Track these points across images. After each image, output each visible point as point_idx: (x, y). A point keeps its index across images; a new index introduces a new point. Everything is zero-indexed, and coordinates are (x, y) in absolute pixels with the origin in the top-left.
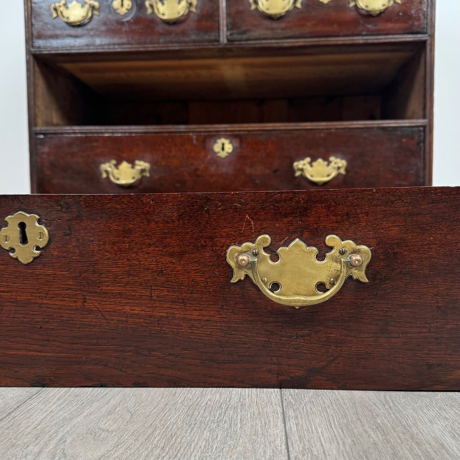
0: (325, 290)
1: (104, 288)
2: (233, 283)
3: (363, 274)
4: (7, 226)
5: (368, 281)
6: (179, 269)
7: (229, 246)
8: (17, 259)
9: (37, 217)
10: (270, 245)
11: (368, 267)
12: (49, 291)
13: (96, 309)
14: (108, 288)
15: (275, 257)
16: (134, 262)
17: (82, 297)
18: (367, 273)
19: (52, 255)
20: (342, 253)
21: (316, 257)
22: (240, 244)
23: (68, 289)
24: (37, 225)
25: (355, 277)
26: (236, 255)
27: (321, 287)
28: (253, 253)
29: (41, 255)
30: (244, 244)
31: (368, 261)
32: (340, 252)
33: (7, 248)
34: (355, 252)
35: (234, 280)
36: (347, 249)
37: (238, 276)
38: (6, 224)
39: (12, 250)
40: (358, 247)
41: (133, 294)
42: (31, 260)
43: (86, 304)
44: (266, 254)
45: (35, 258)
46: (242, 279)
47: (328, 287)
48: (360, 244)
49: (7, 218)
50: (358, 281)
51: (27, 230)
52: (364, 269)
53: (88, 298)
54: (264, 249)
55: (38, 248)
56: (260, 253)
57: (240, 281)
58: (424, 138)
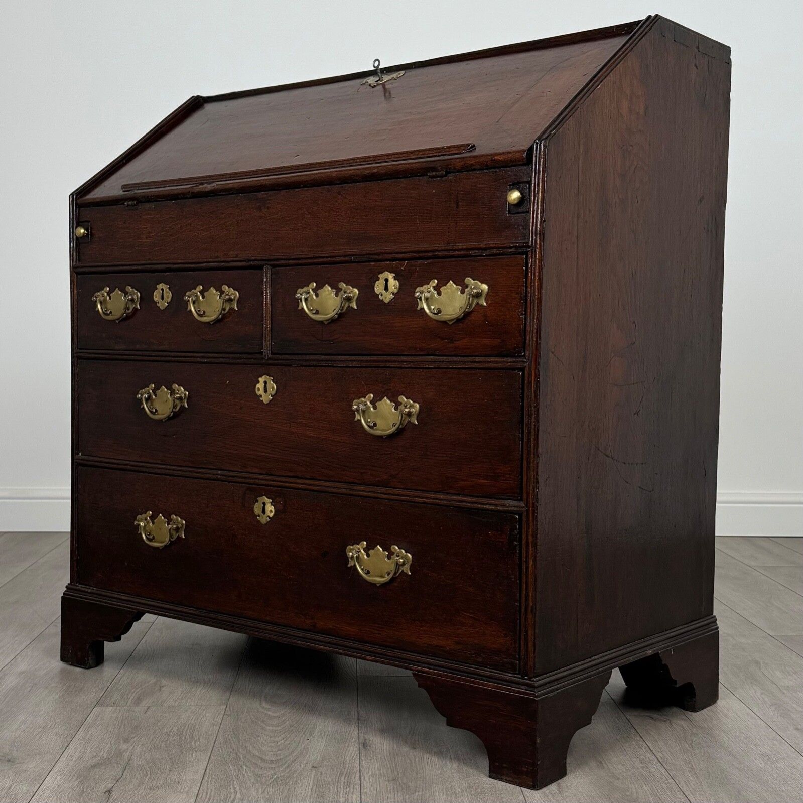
24: (272, 382)
42: (268, 402)
45: (270, 401)
58: (520, 533)
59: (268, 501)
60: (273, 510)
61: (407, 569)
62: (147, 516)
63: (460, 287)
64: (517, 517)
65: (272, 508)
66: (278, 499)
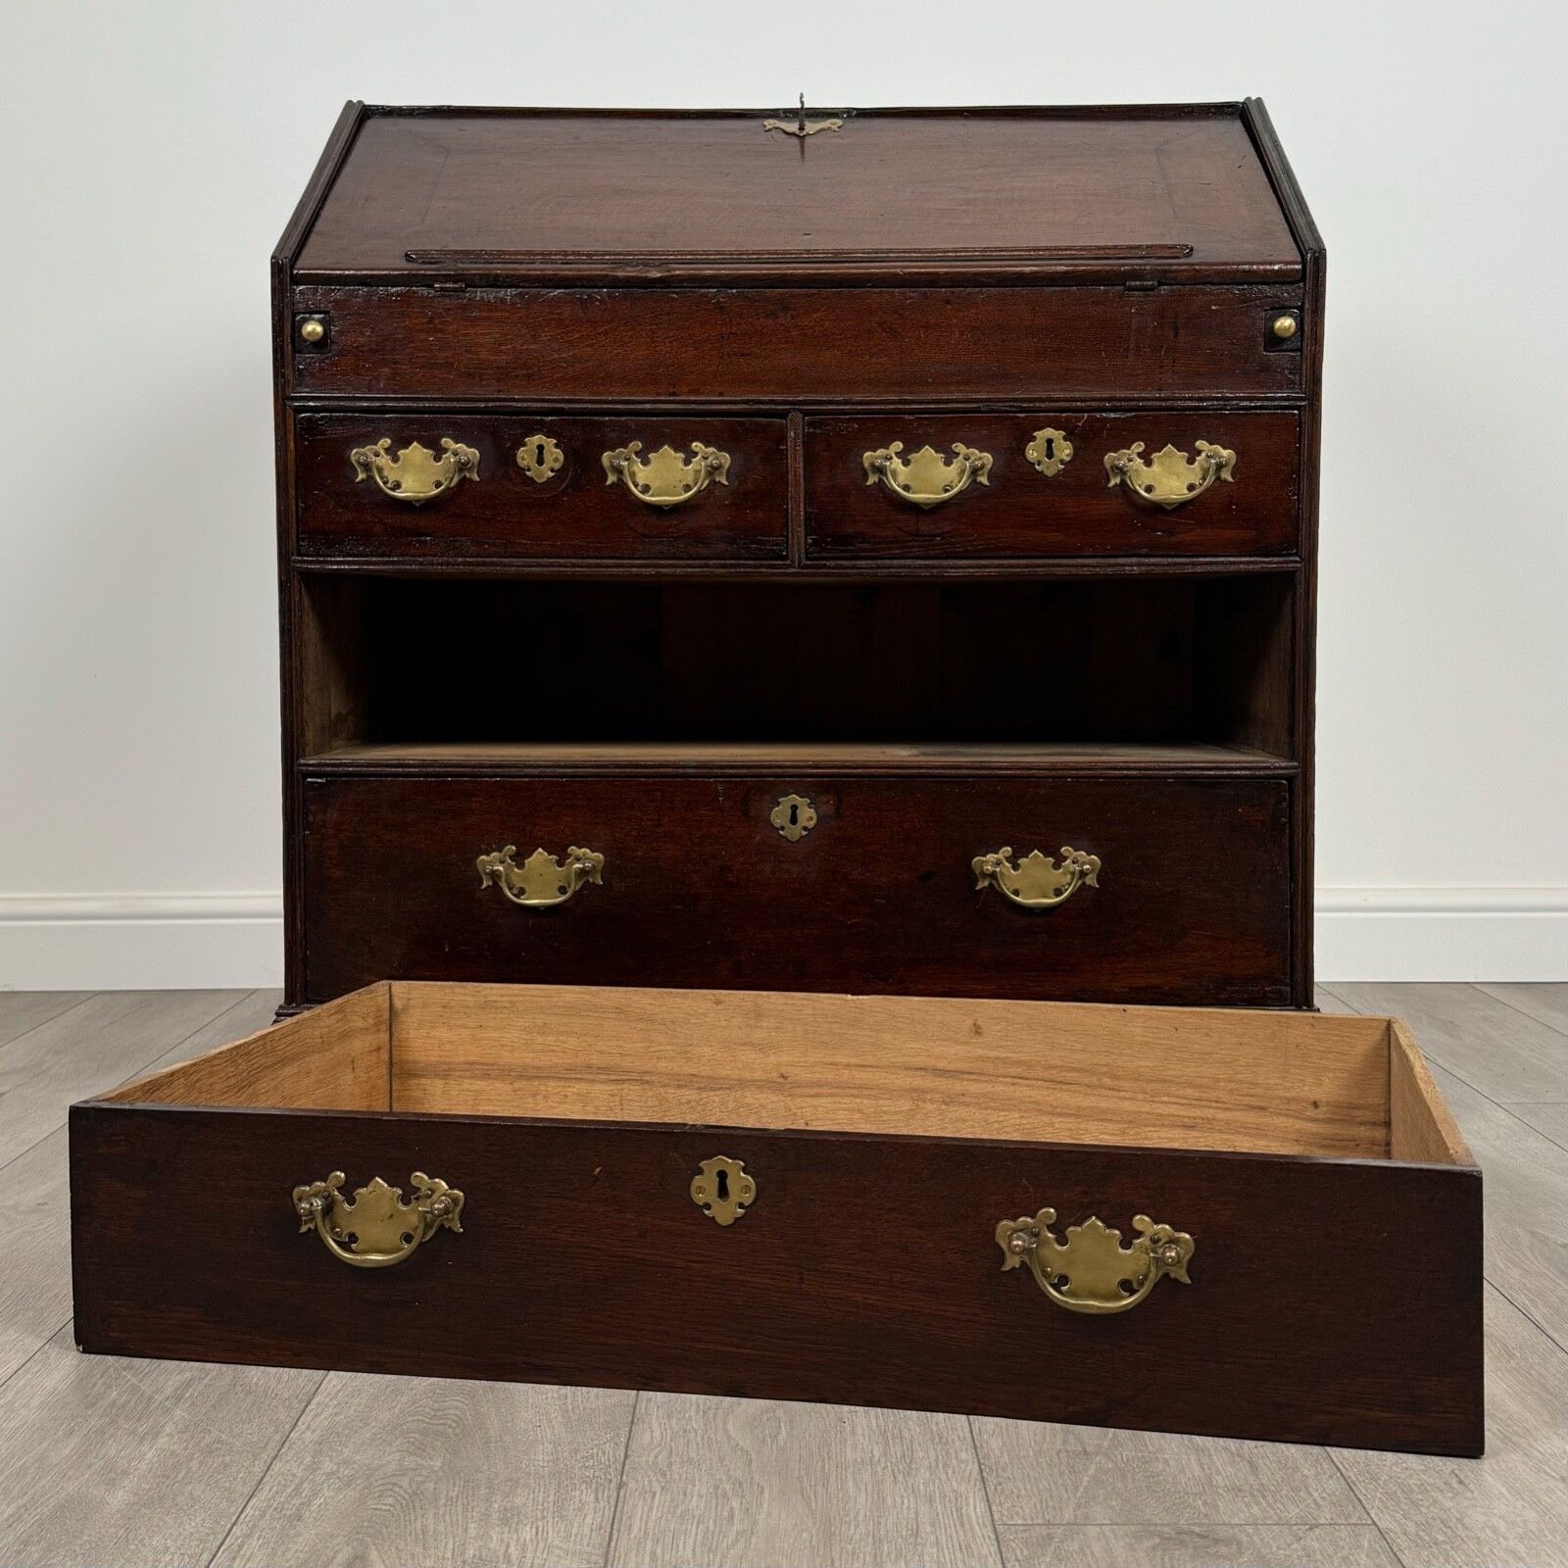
0: (1132, 1292)
1: (827, 1265)
2: (1005, 1272)
3: (1183, 1271)
4: (702, 1174)
5: (1189, 1282)
6: (930, 1246)
7: (999, 1220)
8: (713, 1218)
9: (742, 1163)
10: (1056, 1221)
11: (1191, 1261)
12: (754, 1264)
13: (816, 1294)
14: (834, 1266)
15: (1062, 1240)
16: (869, 1232)
17: (798, 1276)
18: (1189, 1272)
19: (760, 1215)
20: (1155, 1241)
21: (1120, 1244)
22: (1014, 1218)
23: (779, 1263)
24: (742, 1174)
25: (1173, 1276)
26: (1009, 1233)
27: (1127, 1286)
28: (1032, 1232)
29: (745, 1214)
30: (1021, 1219)
31: (1190, 1254)
32: (1151, 1239)
33: (701, 1204)
34: (1173, 1241)
35: (1006, 1268)
36: (1161, 1236)
37: (1012, 1262)
38: (700, 1172)
39: (708, 1206)
40: (1177, 1235)
41: (867, 1276)
42: (731, 1221)
43: (802, 1285)
44: (1050, 1235)
45: (737, 1219)
46: (1017, 1266)
47: (1135, 1286)
48: (1180, 1231)
49: (702, 1164)
50: (1176, 1280)
51: (728, 1181)
52: (1185, 1266)
53: (806, 1277)
54: (1048, 1227)
55: (741, 1206)
56: (1042, 1233)
57: (1014, 1268)
58: (1291, 806)
59: (801, 802)
60: (815, 817)
61: (1091, 881)
62: (505, 856)
63: (1186, 454)
64: (1285, 782)
65: (812, 812)
66: (823, 798)
